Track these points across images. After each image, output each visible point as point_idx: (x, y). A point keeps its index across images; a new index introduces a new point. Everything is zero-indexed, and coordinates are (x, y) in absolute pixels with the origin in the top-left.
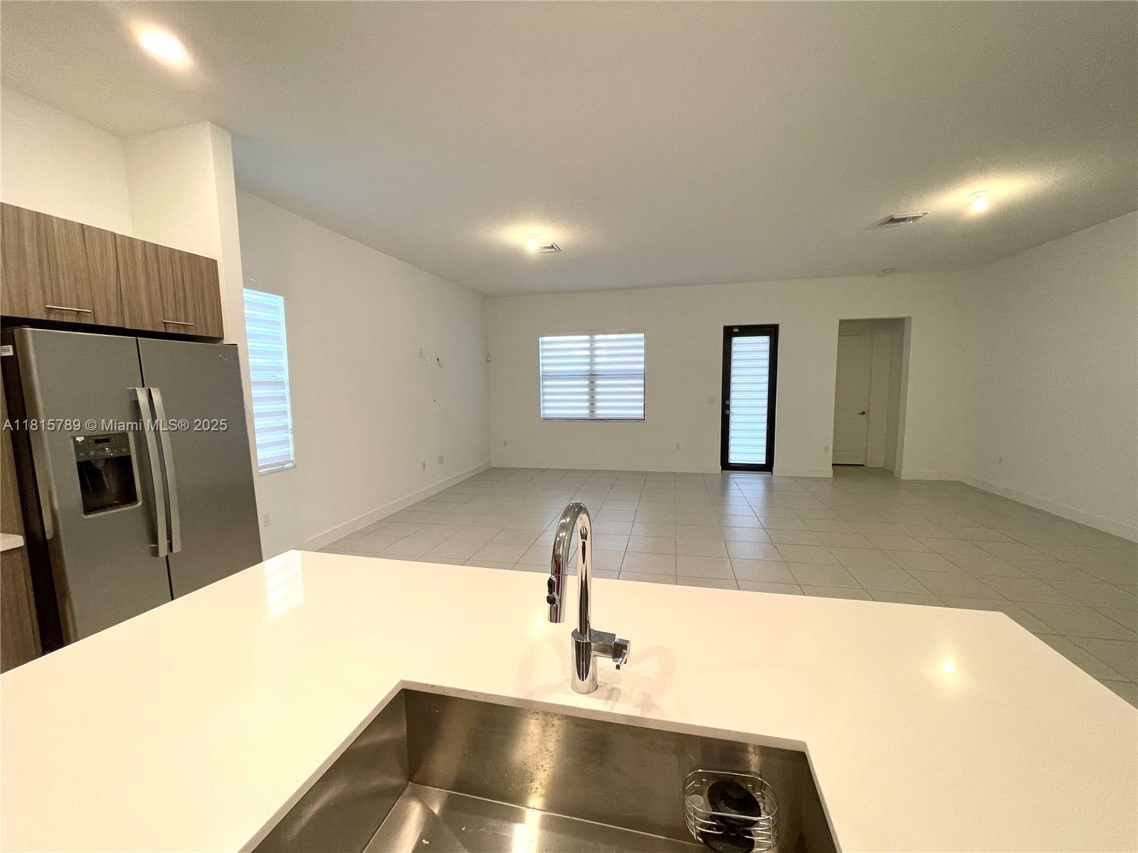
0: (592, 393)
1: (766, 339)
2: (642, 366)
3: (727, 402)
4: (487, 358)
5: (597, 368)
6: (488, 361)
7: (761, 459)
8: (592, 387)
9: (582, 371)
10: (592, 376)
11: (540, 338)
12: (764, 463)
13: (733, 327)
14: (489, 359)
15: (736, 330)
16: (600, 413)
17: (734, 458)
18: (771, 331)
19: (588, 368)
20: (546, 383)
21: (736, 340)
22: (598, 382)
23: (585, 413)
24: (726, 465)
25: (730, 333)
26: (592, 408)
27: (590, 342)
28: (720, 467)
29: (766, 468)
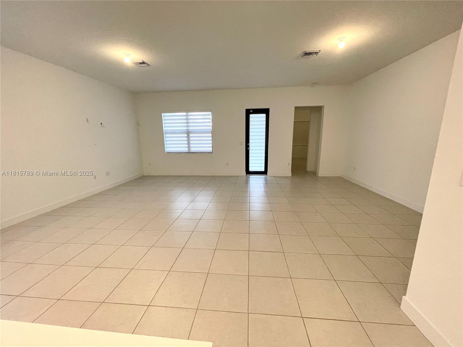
0: (188, 140)
1: (264, 115)
2: (211, 128)
3: (248, 144)
4: (137, 124)
5: (190, 128)
6: (138, 125)
7: (263, 169)
8: (188, 137)
9: (183, 130)
10: (188, 133)
11: (163, 114)
12: (264, 171)
13: (250, 110)
14: (138, 124)
15: (251, 111)
16: (193, 150)
17: (251, 169)
18: (266, 111)
19: (186, 128)
20: (167, 135)
21: (251, 116)
22: (191, 135)
23: (186, 150)
24: (248, 172)
25: (248, 112)
26: (189, 147)
27: (186, 116)
28: (245, 173)
29: (265, 173)
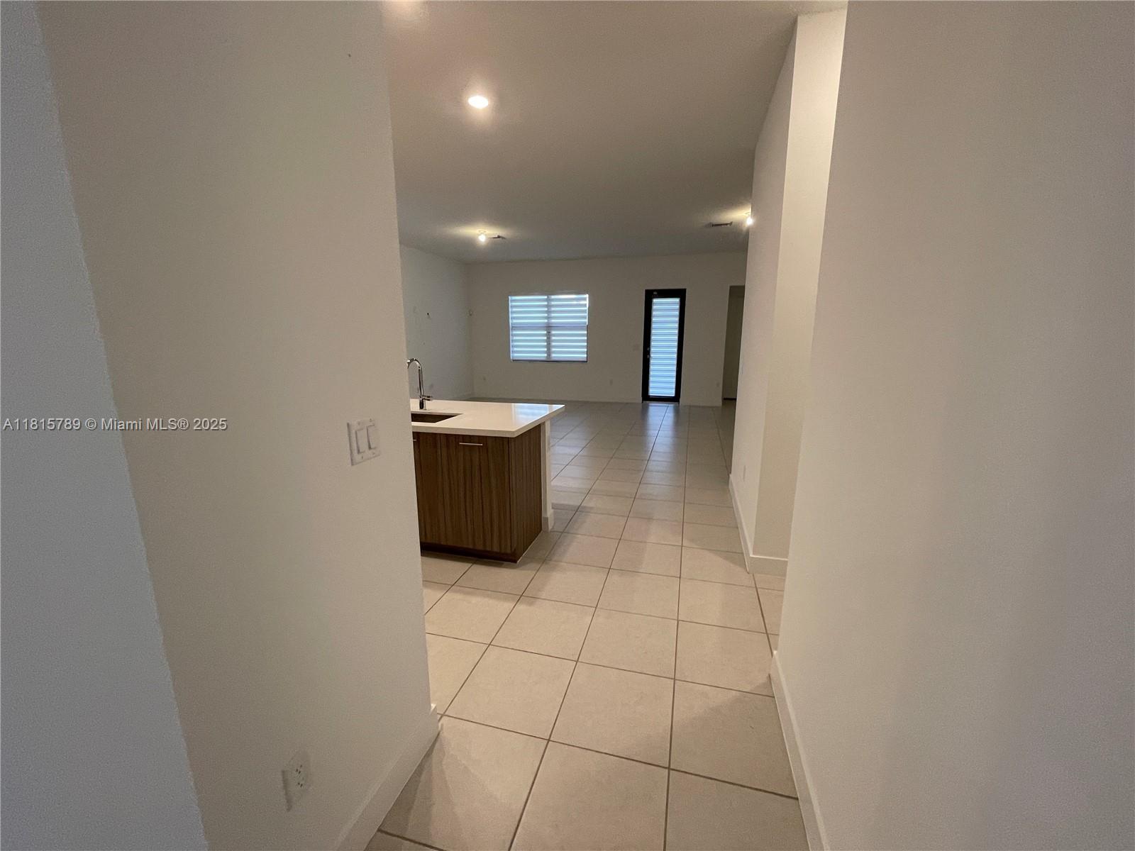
0: (549, 341)
1: (677, 300)
2: (586, 320)
3: (648, 349)
4: (470, 313)
5: (553, 321)
6: (471, 315)
7: (672, 393)
8: (549, 335)
9: (541, 324)
10: (549, 328)
11: (510, 298)
12: (674, 396)
13: (653, 291)
15: (655, 293)
16: (555, 356)
17: (653, 392)
19: (546, 321)
20: (515, 332)
21: (655, 301)
22: (553, 332)
23: (543, 356)
24: (646, 397)
25: (650, 295)
26: (549, 352)
27: (548, 300)
28: (641, 398)
29: (675, 399)
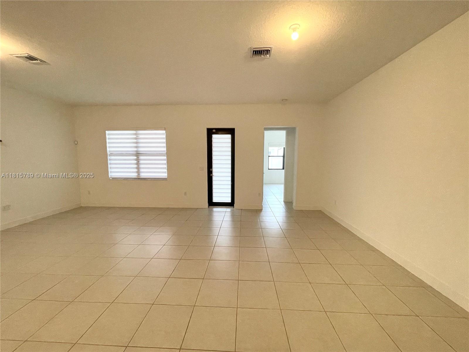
0: (138, 164)
1: (229, 136)
2: (165, 149)
3: (211, 170)
4: (75, 143)
5: (140, 149)
7: (229, 200)
8: (138, 160)
9: (132, 151)
10: (138, 154)
11: (107, 132)
12: (230, 202)
13: (212, 129)
14: (76, 143)
15: (214, 131)
16: (143, 175)
17: (215, 200)
18: (231, 131)
19: (136, 149)
20: (113, 157)
21: (214, 136)
22: (141, 157)
23: (134, 175)
24: (211, 203)
25: (210, 132)
26: (138, 172)
27: (136, 134)
28: (207, 204)
29: (231, 204)
